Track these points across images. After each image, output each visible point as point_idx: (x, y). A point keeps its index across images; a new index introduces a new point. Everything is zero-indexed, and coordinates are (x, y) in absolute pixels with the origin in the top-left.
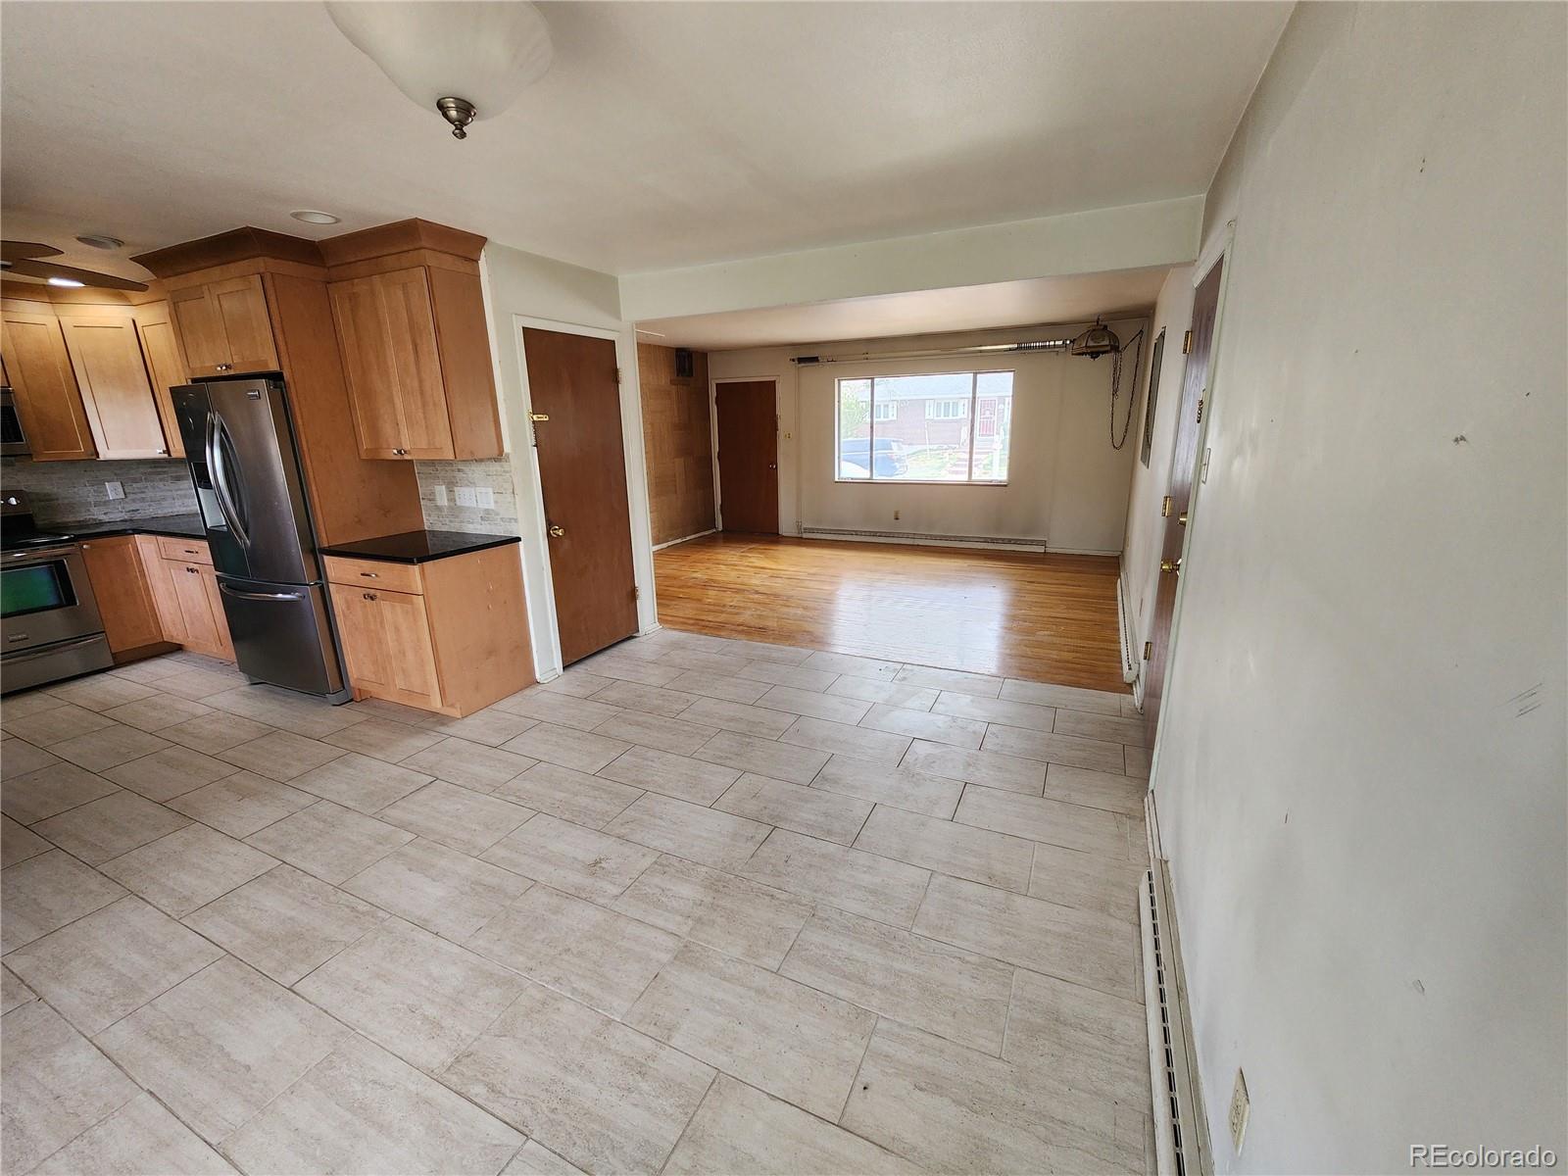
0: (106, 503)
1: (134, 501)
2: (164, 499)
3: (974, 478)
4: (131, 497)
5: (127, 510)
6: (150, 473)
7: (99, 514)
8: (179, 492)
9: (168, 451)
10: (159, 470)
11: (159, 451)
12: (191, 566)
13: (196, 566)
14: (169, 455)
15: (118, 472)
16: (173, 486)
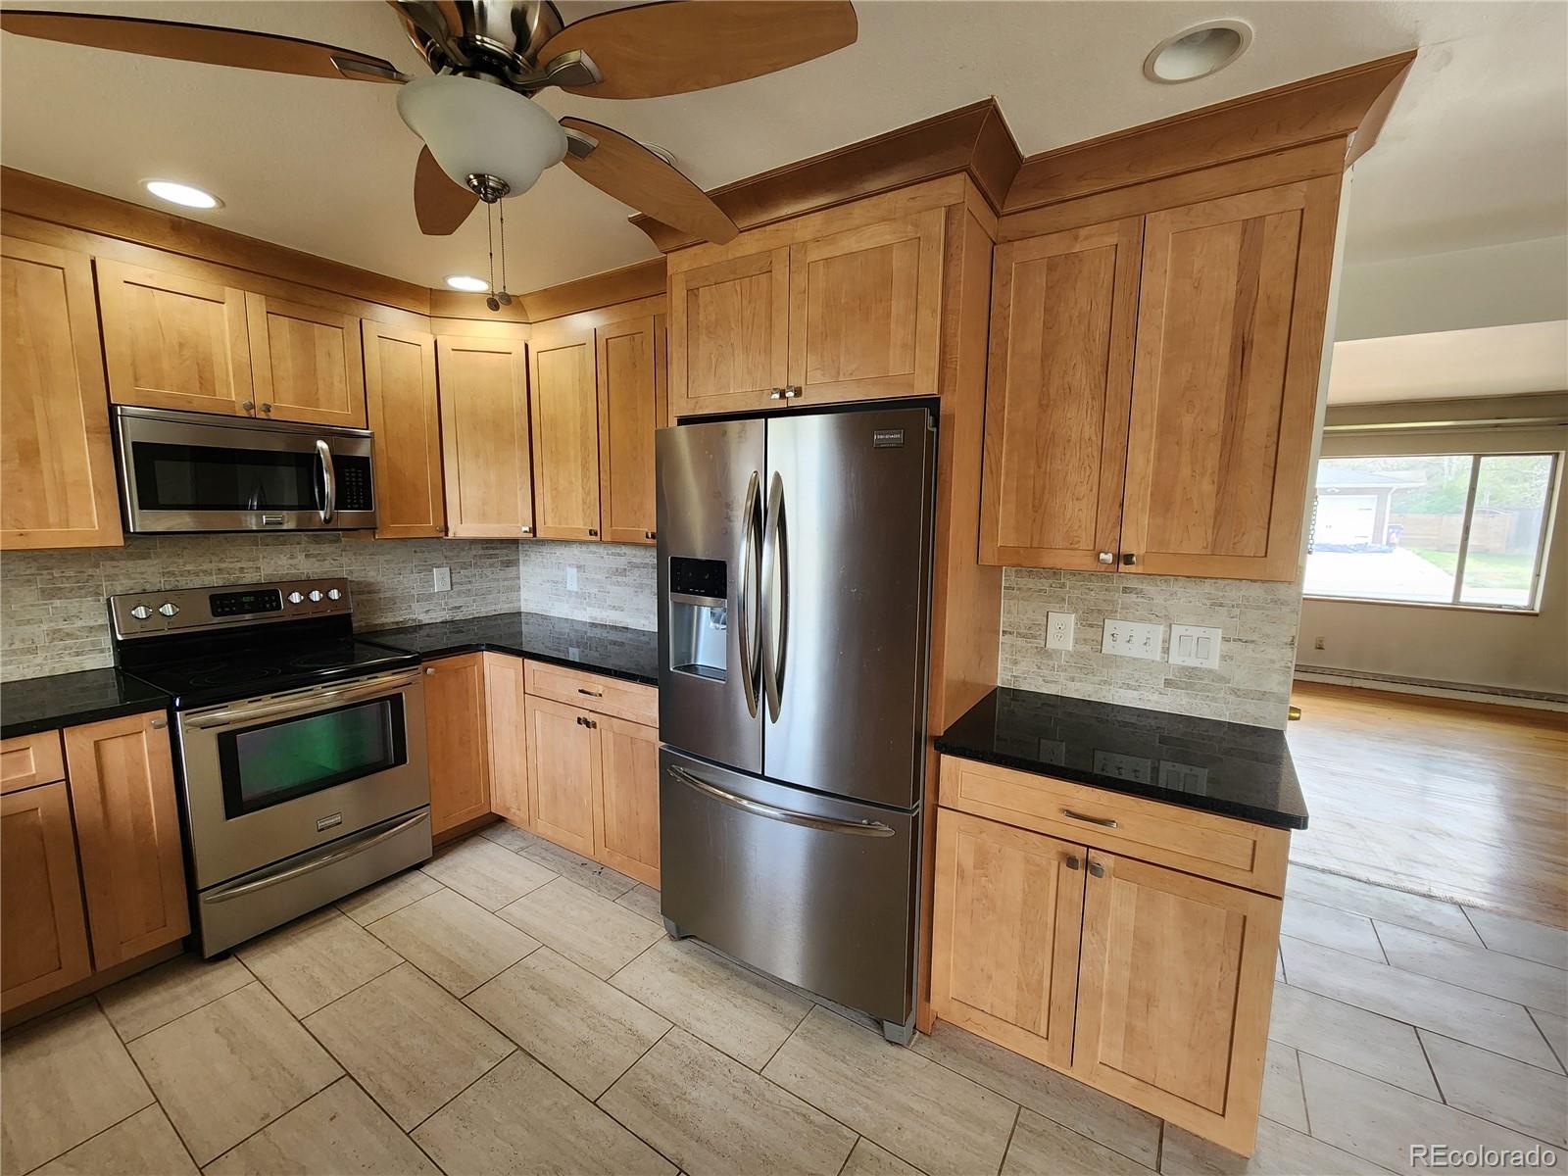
0: (430, 597)
1: (459, 594)
2: (490, 593)
3: (1463, 599)
4: (456, 588)
5: (450, 606)
6: (480, 557)
7: (422, 613)
8: (506, 583)
9: (534, 530)
10: (491, 552)
11: (524, 529)
12: (584, 714)
13: (591, 717)
14: (535, 535)
15: (448, 554)
16: (502, 574)
